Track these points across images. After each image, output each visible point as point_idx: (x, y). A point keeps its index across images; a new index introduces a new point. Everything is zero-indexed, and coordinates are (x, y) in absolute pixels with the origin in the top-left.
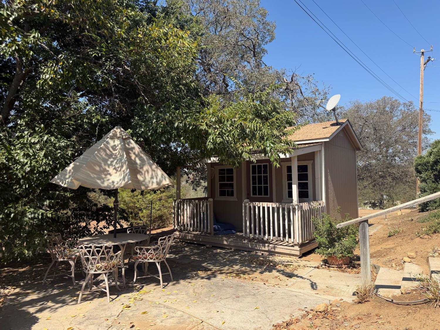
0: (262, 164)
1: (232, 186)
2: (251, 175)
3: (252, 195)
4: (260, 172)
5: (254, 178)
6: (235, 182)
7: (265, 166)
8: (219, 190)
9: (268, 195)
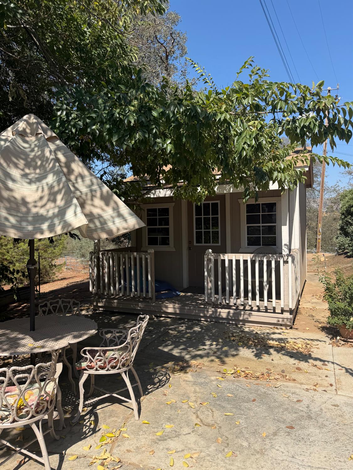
0: (211, 202)
1: (167, 231)
2: (195, 217)
3: (195, 244)
4: (207, 213)
5: (198, 221)
6: (171, 227)
7: (215, 205)
8: (147, 237)
9: (218, 243)
